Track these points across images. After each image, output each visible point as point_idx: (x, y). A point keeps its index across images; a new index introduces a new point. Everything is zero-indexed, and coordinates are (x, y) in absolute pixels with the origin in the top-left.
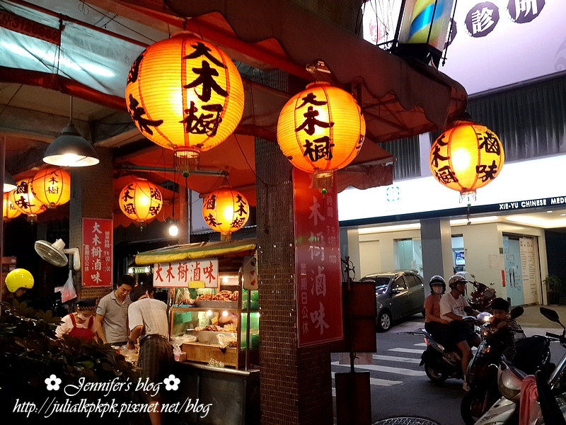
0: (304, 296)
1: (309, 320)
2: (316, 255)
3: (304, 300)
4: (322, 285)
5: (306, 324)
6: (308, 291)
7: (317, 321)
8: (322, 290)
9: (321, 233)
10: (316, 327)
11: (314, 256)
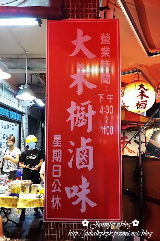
0: (56, 168)
1: (63, 194)
2: (79, 126)
3: (56, 173)
4: (87, 159)
5: (58, 199)
6: (64, 163)
7: (76, 198)
8: (87, 163)
9: (89, 102)
10: (75, 203)
11: (75, 127)
